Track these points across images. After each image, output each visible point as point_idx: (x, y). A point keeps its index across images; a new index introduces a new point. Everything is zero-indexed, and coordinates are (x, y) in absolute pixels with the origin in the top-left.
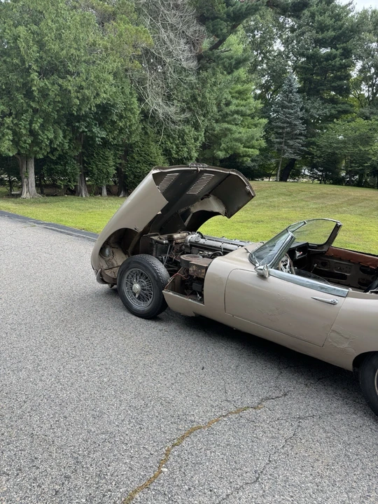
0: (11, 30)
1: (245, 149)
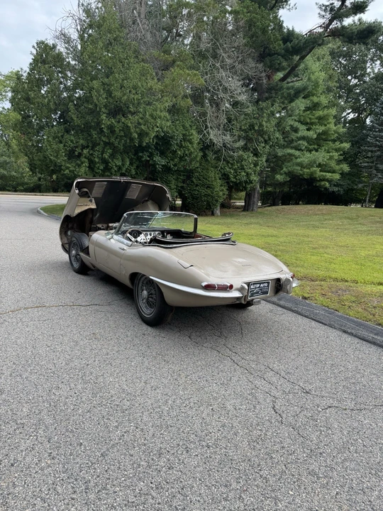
0: (88, 84)
1: (322, 173)
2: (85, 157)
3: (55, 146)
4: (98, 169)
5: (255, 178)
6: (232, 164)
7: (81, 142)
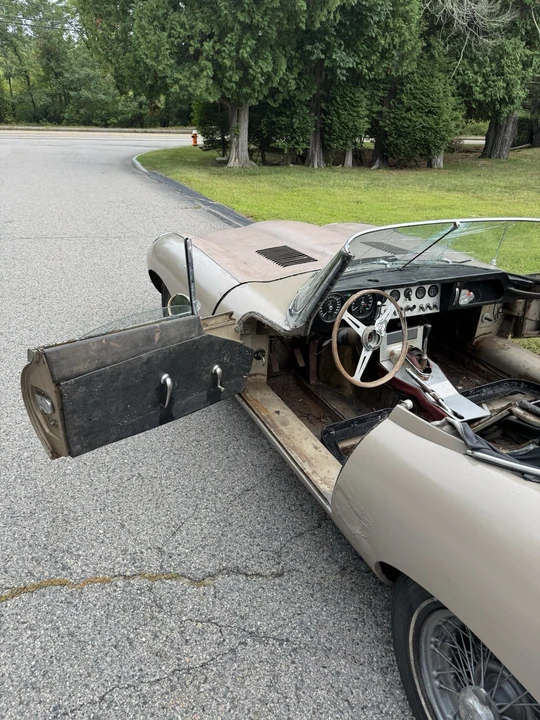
2: (207, 59)
3: (152, 38)
4: (230, 81)
5: (520, 93)
6: (481, 65)
7: (200, 25)
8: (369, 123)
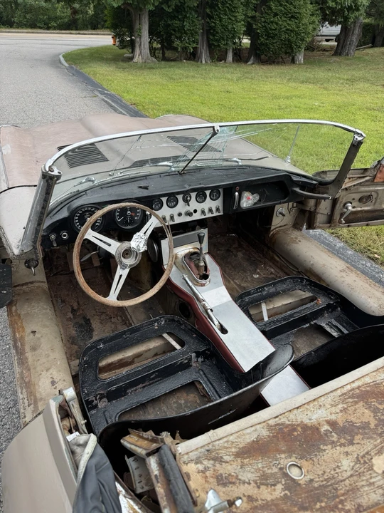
8: (245, 26)
